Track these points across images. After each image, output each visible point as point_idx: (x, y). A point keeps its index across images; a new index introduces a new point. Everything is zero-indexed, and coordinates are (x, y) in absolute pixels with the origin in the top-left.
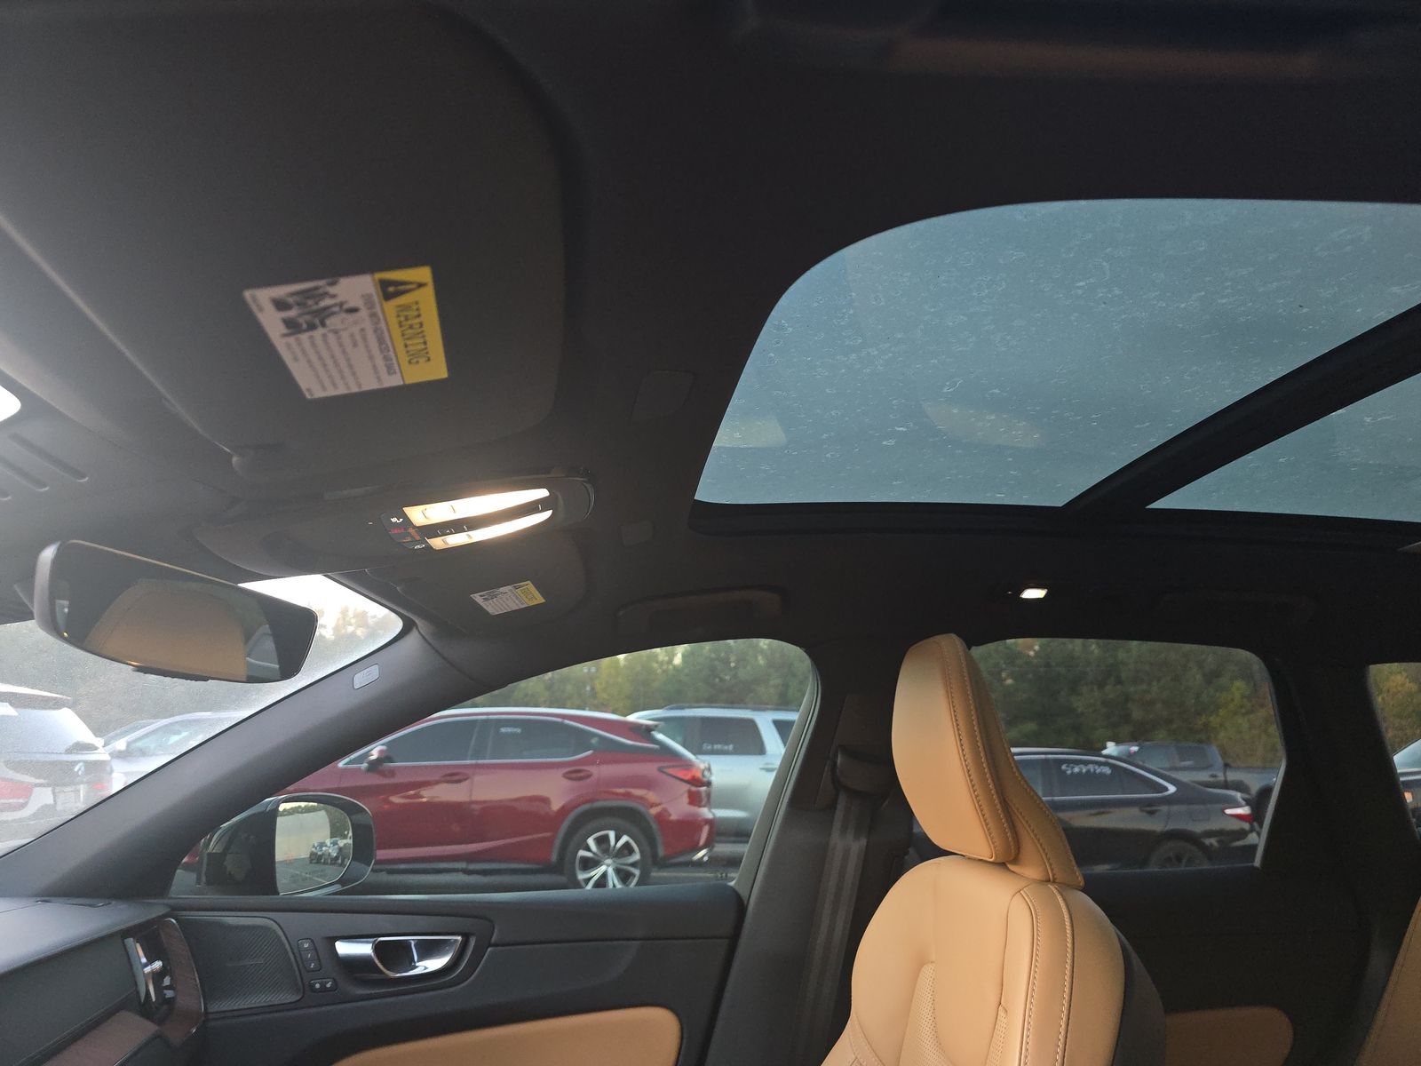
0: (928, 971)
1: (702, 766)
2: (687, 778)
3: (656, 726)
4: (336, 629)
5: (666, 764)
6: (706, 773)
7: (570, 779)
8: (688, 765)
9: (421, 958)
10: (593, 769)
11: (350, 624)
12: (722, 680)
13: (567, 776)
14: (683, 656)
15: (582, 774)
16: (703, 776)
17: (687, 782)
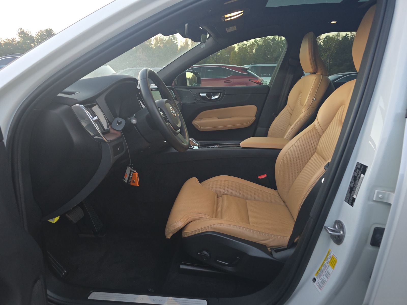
0: (301, 94)
1: (261, 79)
2: (256, 82)
3: (248, 68)
4: (155, 45)
5: (250, 79)
6: (262, 81)
7: (225, 83)
8: (257, 79)
9: (213, 96)
10: (232, 80)
11: (159, 43)
12: (267, 57)
13: (225, 82)
14: (256, 50)
15: (229, 81)
16: (261, 82)
17: (257, 83)
